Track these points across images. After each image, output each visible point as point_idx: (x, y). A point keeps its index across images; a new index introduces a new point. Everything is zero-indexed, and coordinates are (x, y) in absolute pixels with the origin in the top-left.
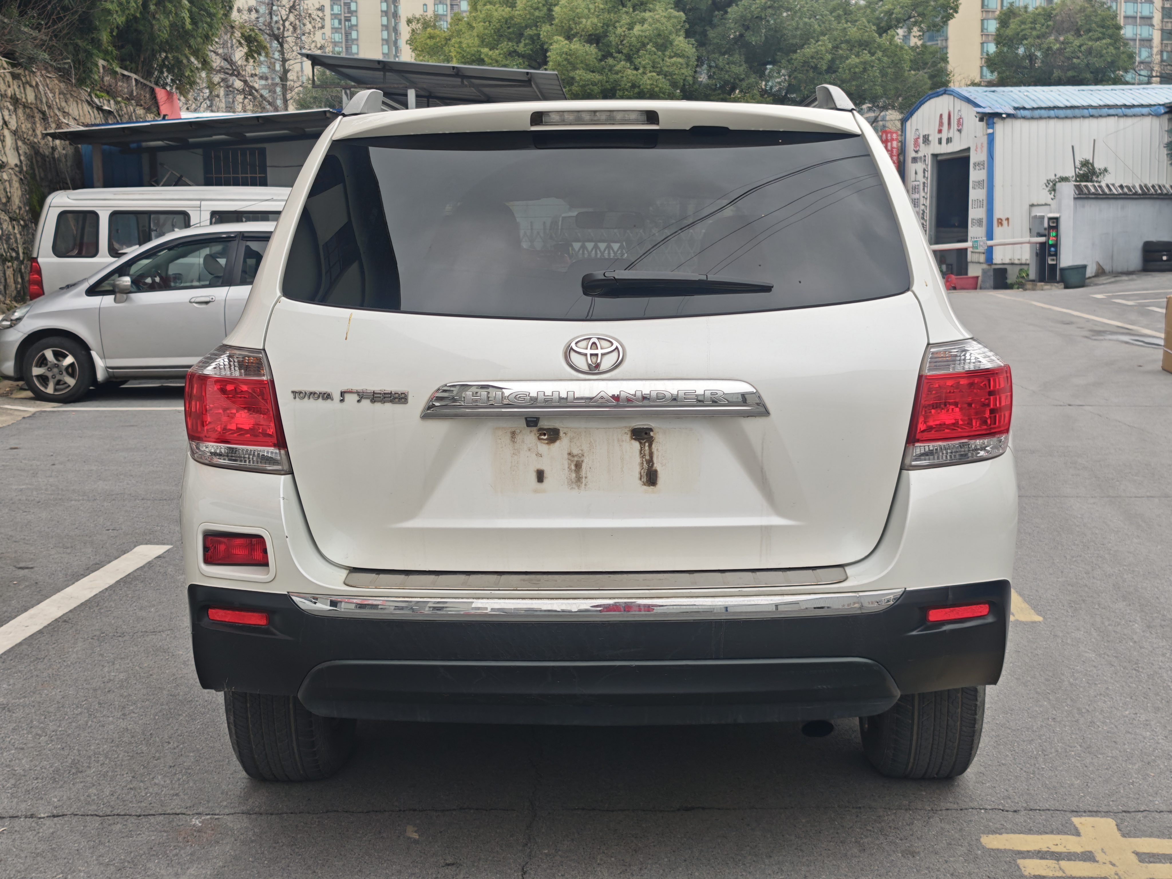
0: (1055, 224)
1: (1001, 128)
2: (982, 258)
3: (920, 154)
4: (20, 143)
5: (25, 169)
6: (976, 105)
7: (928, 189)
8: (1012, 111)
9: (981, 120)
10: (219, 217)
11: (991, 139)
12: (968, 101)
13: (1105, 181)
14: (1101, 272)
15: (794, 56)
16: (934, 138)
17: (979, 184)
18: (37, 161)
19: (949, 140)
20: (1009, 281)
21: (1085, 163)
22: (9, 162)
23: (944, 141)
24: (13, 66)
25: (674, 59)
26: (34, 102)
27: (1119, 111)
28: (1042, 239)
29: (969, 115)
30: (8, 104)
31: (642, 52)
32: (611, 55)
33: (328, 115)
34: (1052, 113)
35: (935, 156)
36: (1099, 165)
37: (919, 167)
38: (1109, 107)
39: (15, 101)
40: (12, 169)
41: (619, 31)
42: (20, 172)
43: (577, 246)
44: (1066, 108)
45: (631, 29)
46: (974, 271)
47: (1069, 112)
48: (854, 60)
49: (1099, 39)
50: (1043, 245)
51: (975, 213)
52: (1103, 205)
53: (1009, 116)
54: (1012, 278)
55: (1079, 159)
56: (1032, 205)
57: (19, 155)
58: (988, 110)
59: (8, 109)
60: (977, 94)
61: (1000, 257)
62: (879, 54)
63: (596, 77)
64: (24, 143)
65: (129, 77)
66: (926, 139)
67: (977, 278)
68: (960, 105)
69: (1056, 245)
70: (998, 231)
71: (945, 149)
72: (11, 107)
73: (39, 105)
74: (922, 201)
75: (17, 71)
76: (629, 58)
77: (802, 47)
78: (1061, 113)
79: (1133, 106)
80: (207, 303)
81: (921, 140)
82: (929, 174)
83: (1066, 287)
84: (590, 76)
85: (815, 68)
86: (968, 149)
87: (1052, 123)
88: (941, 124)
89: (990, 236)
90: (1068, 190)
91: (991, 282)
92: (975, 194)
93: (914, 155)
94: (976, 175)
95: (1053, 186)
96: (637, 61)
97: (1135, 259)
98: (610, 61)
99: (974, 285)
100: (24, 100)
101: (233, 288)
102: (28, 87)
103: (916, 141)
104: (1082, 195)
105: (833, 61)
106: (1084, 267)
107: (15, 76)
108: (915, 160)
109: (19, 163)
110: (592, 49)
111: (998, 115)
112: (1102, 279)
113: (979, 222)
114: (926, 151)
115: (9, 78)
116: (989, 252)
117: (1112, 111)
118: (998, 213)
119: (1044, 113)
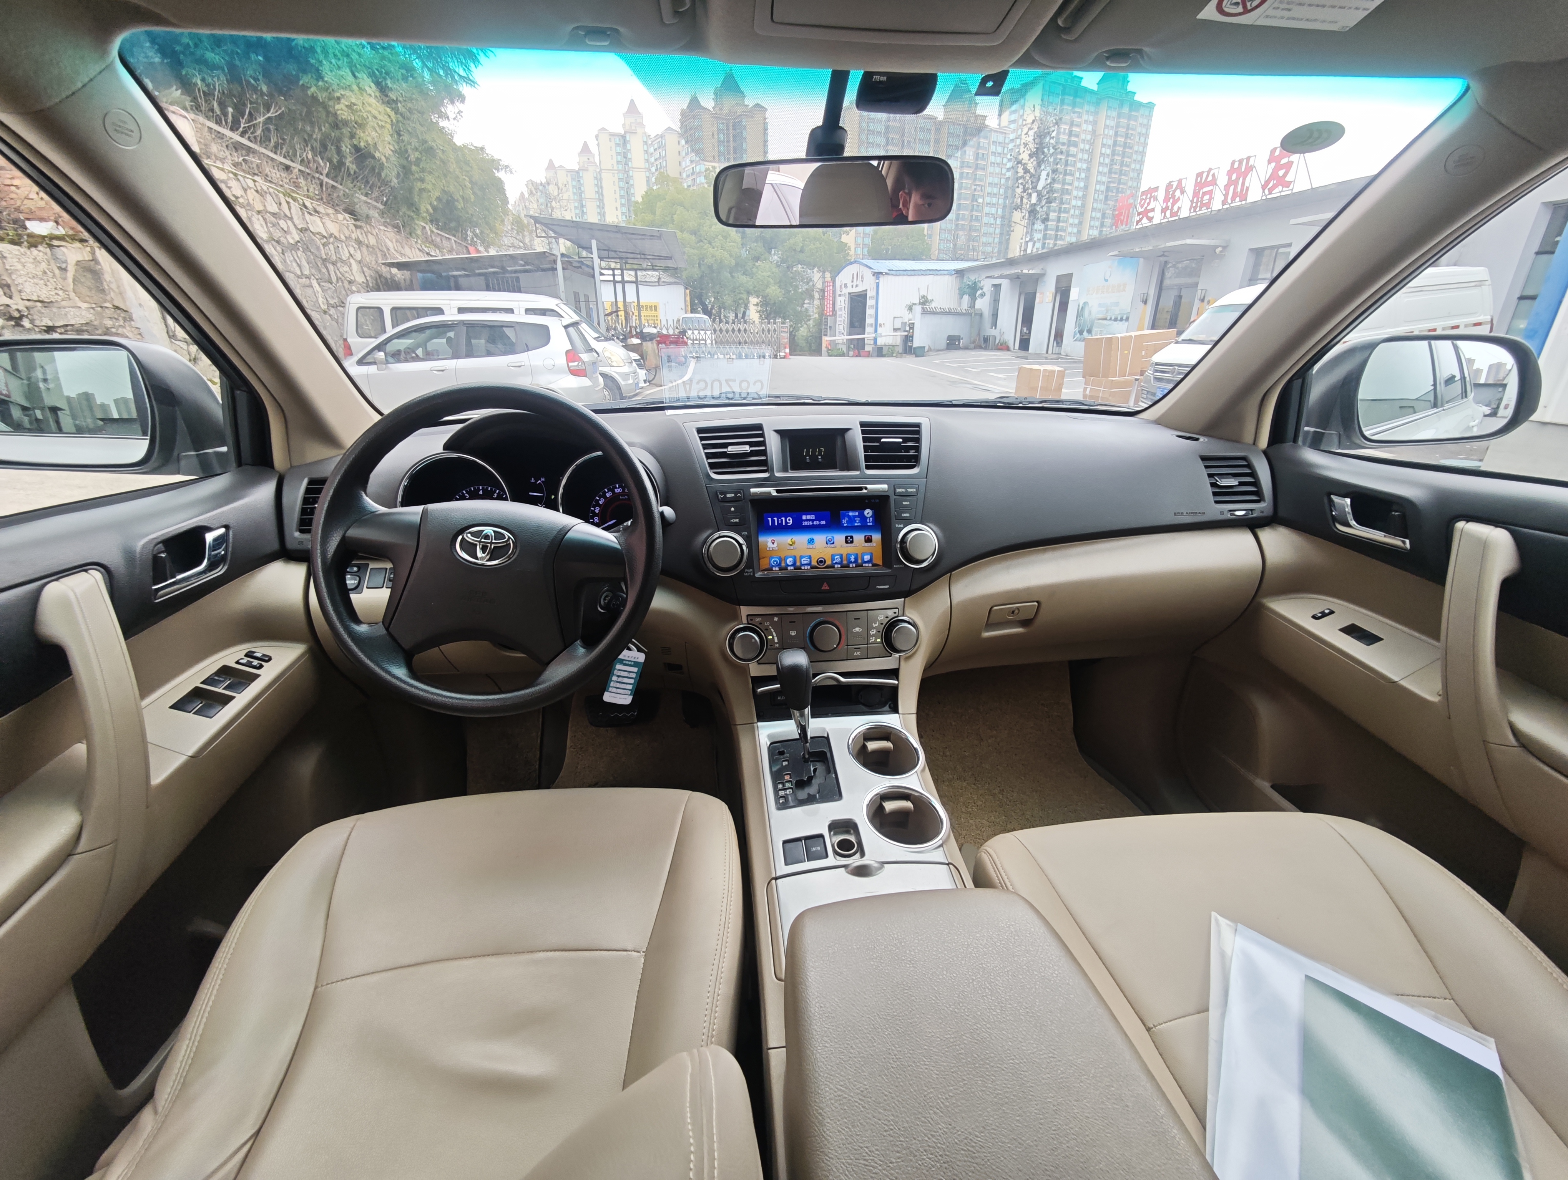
0: (912, 325)
1: (882, 280)
2: (872, 342)
3: (843, 293)
4: (365, 269)
5: (371, 285)
6: (871, 268)
7: (846, 310)
8: (887, 272)
9: (873, 275)
10: (461, 310)
11: (878, 285)
12: (867, 266)
13: (933, 305)
14: (930, 350)
15: (785, 244)
16: (849, 285)
17: (872, 307)
18: (381, 282)
19: (857, 286)
20: (884, 353)
21: (923, 297)
22: (357, 279)
23: (854, 286)
24: (356, 220)
25: (731, 244)
26: (375, 244)
27: (934, 272)
28: (906, 333)
29: (868, 274)
30: (354, 244)
31: (716, 240)
32: (702, 241)
33: (547, 254)
34: (905, 273)
35: (850, 293)
36: (929, 298)
37: (842, 299)
38: (930, 270)
39: (359, 242)
40: (360, 284)
41: (705, 229)
42: (367, 287)
43: (690, 332)
44: (911, 270)
45: (711, 228)
46: (868, 348)
47: (912, 273)
48: (812, 246)
49: (916, 241)
50: (906, 336)
51: (869, 321)
52: (932, 316)
53: (886, 274)
54: (885, 352)
55: (921, 294)
56: (895, 318)
57: (365, 276)
58: (876, 271)
59: (353, 246)
60: (870, 263)
61: (880, 342)
62: (823, 244)
63: (696, 251)
64: (369, 268)
65: (449, 239)
66: (846, 286)
67: (869, 351)
68: (863, 268)
69: (912, 337)
70: (879, 330)
71: (855, 290)
72: (356, 246)
73: (380, 247)
74: (843, 315)
75: (358, 223)
76: (710, 243)
77: (789, 239)
78: (909, 273)
79: (940, 270)
80: (443, 371)
81: (843, 286)
82: (847, 302)
83: (916, 357)
84: (692, 251)
85: (795, 250)
86: (866, 290)
87: (905, 277)
88: (853, 278)
89: (876, 331)
90: (918, 309)
91: (875, 354)
92: (870, 312)
93: (840, 293)
94: (870, 302)
95: (910, 308)
96: (713, 244)
97: (943, 343)
98: (701, 244)
99: (868, 355)
100: (366, 242)
101: (459, 360)
102: (369, 235)
103: (841, 286)
104: (925, 312)
105: (802, 247)
106: (924, 347)
107: (356, 227)
108: (840, 295)
109: (365, 281)
110: (693, 237)
111: (881, 273)
112: (930, 353)
113: (871, 325)
114: (846, 291)
115: (352, 227)
116: (875, 340)
117: (931, 273)
118: (879, 322)
119: (901, 273)
